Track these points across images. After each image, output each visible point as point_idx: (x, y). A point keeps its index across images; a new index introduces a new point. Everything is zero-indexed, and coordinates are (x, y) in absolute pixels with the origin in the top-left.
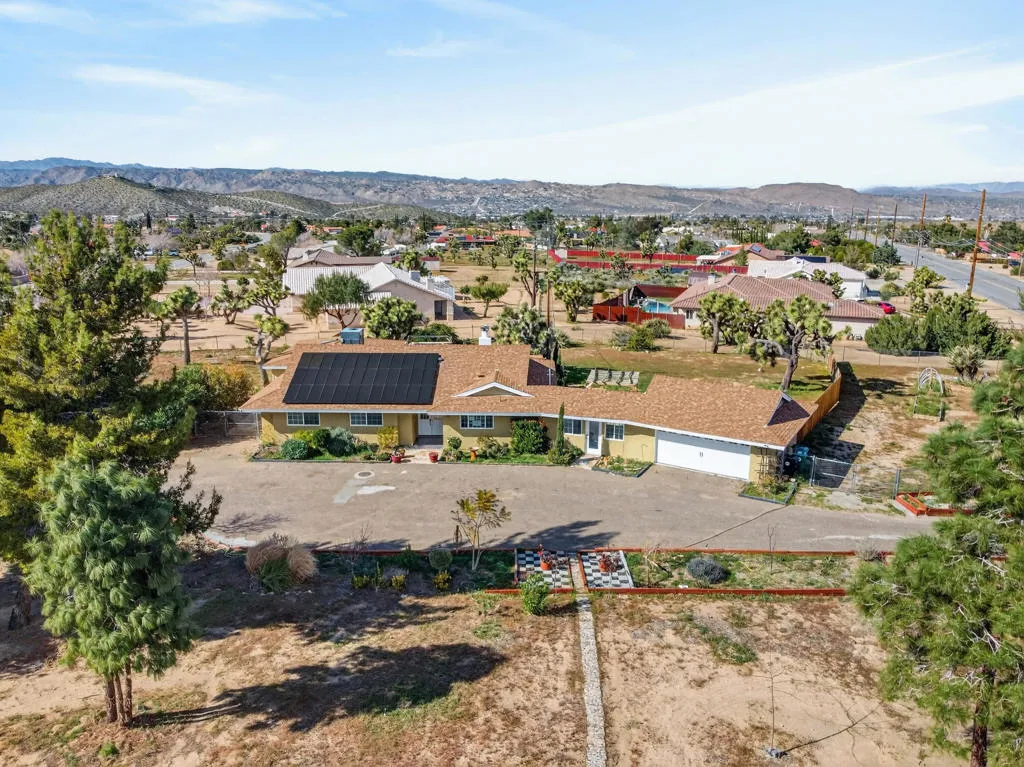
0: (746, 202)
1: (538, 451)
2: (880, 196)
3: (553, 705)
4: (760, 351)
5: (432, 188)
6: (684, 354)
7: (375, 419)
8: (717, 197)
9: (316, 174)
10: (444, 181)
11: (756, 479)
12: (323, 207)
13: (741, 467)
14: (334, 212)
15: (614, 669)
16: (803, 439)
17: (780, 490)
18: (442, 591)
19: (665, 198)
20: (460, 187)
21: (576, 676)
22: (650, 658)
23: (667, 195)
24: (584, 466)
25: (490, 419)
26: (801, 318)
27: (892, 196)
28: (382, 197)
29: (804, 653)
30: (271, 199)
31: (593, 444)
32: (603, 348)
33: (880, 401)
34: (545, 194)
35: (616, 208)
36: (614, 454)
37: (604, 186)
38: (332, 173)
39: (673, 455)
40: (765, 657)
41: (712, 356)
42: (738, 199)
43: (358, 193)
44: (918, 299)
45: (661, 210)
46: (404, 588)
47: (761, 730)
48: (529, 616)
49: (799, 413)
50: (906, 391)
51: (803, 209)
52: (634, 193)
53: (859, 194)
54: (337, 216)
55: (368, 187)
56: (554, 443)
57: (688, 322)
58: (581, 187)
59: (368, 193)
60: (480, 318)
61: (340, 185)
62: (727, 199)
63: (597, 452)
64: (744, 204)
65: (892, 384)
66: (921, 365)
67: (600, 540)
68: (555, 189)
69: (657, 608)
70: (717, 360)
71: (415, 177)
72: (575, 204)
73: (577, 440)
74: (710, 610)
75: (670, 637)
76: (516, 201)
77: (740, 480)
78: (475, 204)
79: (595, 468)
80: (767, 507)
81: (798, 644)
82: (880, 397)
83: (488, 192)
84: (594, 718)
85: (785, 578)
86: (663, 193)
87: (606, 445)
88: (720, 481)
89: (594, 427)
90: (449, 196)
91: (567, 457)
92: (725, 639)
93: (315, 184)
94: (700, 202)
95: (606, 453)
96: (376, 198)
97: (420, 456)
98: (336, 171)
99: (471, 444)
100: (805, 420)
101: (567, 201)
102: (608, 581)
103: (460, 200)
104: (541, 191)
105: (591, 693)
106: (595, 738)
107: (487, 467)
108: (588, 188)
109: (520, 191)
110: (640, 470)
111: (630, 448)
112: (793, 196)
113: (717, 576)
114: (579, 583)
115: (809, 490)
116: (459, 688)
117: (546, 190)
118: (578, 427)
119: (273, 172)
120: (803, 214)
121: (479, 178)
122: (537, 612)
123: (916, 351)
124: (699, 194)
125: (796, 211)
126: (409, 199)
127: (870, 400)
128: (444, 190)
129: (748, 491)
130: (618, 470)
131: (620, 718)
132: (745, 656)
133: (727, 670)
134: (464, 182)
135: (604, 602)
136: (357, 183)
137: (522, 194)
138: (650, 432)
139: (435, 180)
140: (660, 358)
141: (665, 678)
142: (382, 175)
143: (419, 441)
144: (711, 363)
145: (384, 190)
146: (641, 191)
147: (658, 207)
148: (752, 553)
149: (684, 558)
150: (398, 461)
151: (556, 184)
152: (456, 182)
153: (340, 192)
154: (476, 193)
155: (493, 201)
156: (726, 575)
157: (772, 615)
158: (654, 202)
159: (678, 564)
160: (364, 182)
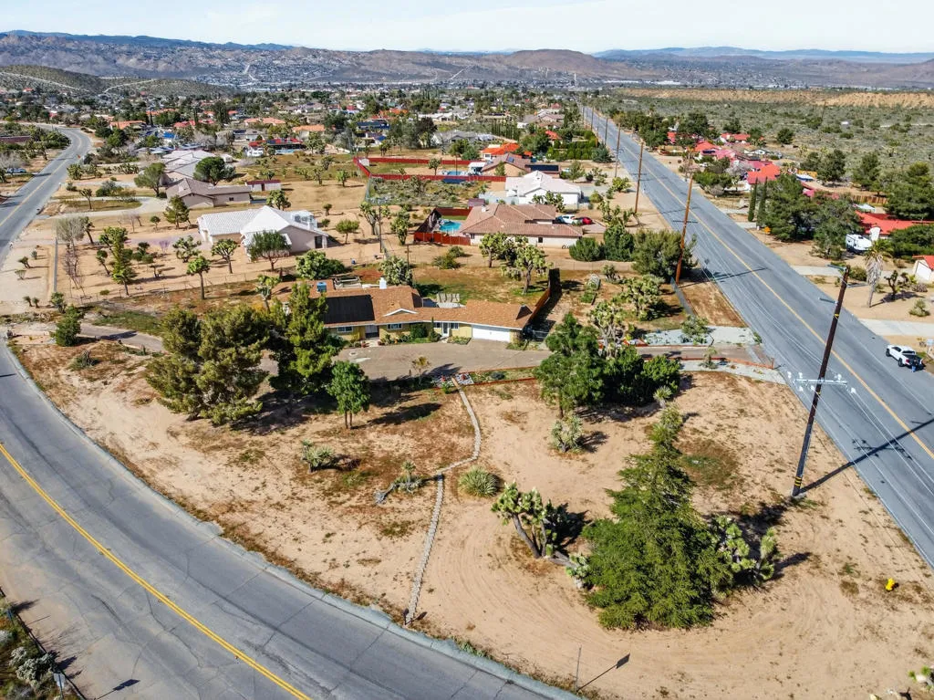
0: (500, 68)
1: (422, 337)
2: (615, 60)
3: (460, 413)
4: (513, 275)
5: (199, 55)
6: (474, 268)
7: (349, 329)
8: (475, 63)
9: (70, 38)
10: (209, 46)
11: (513, 342)
12: (92, 82)
13: (507, 337)
14: (105, 88)
15: (474, 405)
16: (531, 321)
17: (522, 345)
18: (413, 391)
19: (428, 64)
20: (227, 54)
21: (464, 407)
22: (483, 401)
23: (430, 61)
24: (443, 341)
25: (400, 325)
26: (531, 259)
27: (623, 61)
28: (147, 65)
29: (527, 395)
30: (33, 75)
31: (445, 332)
32: (429, 268)
33: (568, 296)
34: (314, 61)
35: (384, 74)
36: (454, 335)
37: (371, 53)
38: (86, 37)
39: (479, 334)
40: (515, 397)
41: (489, 271)
42: (494, 65)
43: (120, 61)
44: (606, 214)
45: (425, 77)
46: (401, 391)
47: (514, 412)
48: (445, 395)
49: (529, 312)
50: (582, 288)
51: (550, 74)
52: (399, 60)
53: (597, 59)
54: (109, 91)
55: (129, 54)
56: (430, 333)
57: (472, 241)
58: (349, 53)
59: (131, 60)
60: (343, 245)
61: (99, 52)
62: (484, 65)
63: (447, 335)
64: (499, 70)
65: (575, 284)
66: (595, 268)
67: (456, 370)
68: (323, 56)
69: (482, 388)
70: (492, 273)
71: (179, 43)
72: (344, 72)
73: (438, 330)
74: (499, 387)
75: (488, 395)
76: (287, 68)
77: (506, 342)
78: (245, 72)
79: (448, 342)
80: (517, 352)
81: (525, 393)
82: (568, 293)
83: (256, 59)
84: (472, 414)
85: (521, 376)
86: (425, 59)
87: (451, 332)
88: (498, 343)
89: (446, 325)
90: (218, 63)
91: (436, 339)
92: (504, 394)
93: (70, 50)
94: (460, 68)
95: (451, 335)
96: (141, 66)
97: (373, 343)
98: (90, 34)
99: (394, 336)
100: (530, 315)
101: (337, 68)
102: (466, 382)
103: (228, 67)
104: (310, 58)
105: (469, 410)
106: (473, 418)
107: (403, 346)
108: (356, 55)
109: (289, 58)
110: (467, 341)
111: (460, 332)
112: (542, 62)
113: (500, 377)
114: (456, 384)
115: (532, 344)
116: (433, 413)
117: (315, 57)
118: (438, 325)
119: (21, 35)
120: (550, 79)
121: (244, 43)
122: (447, 393)
123: (595, 259)
124: (459, 60)
125: (544, 77)
126: (176, 67)
127: (564, 295)
128: (212, 57)
129: (509, 346)
130: (458, 342)
131: (478, 414)
132: (510, 397)
133: (505, 401)
134: (230, 47)
135: (466, 388)
136: (117, 49)
137: (292, 62)
138: (470, 326)
139: (201, 45)
140: (461, 274)
141: (489, 405)
142: (143, 41)
143: (369, 336)
144: (488, 275)
145: (147, 57)
146: (404, 57)
147: (423, 74)
148: (511, 369)
149: (489, 373)
150: (365, 346)
151: (325, 51)
152: (224, 48)
153: (100, 59)
154: (247, 60)
155: (263, 69)
156: (503, 377)
157: (517, 386)
158: (418, 69)
159: (487, 375)
160: (124, 48)
